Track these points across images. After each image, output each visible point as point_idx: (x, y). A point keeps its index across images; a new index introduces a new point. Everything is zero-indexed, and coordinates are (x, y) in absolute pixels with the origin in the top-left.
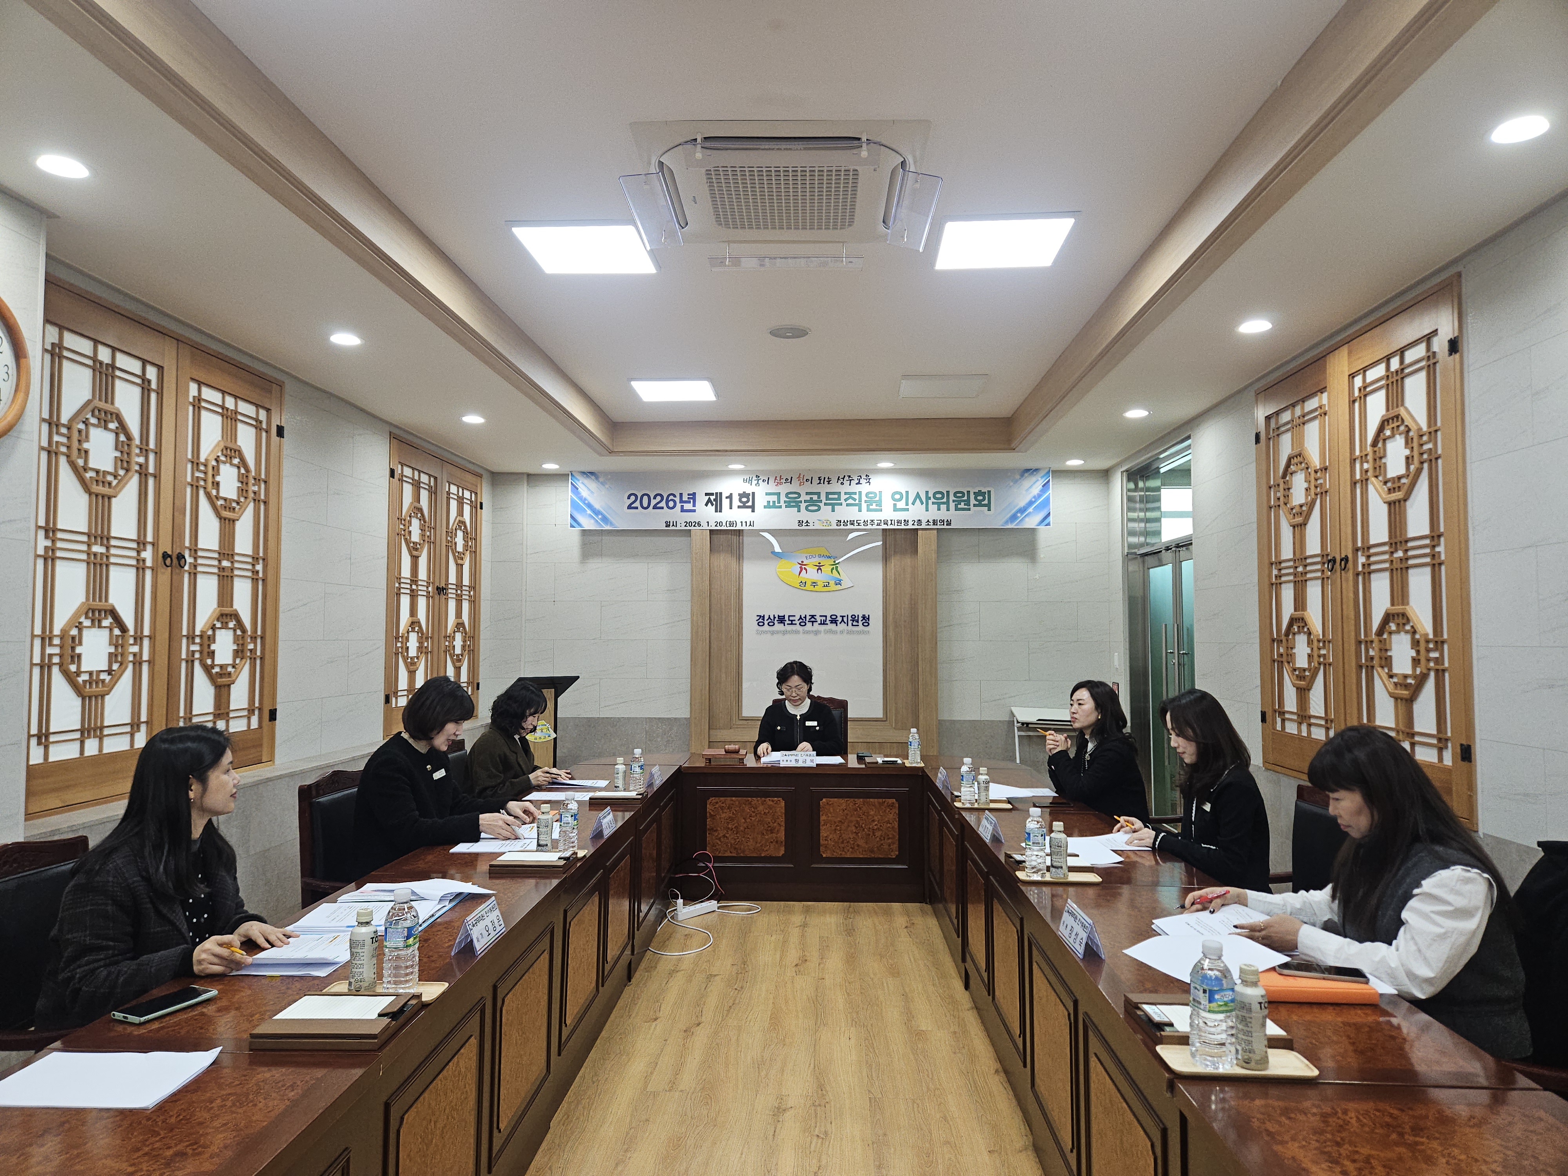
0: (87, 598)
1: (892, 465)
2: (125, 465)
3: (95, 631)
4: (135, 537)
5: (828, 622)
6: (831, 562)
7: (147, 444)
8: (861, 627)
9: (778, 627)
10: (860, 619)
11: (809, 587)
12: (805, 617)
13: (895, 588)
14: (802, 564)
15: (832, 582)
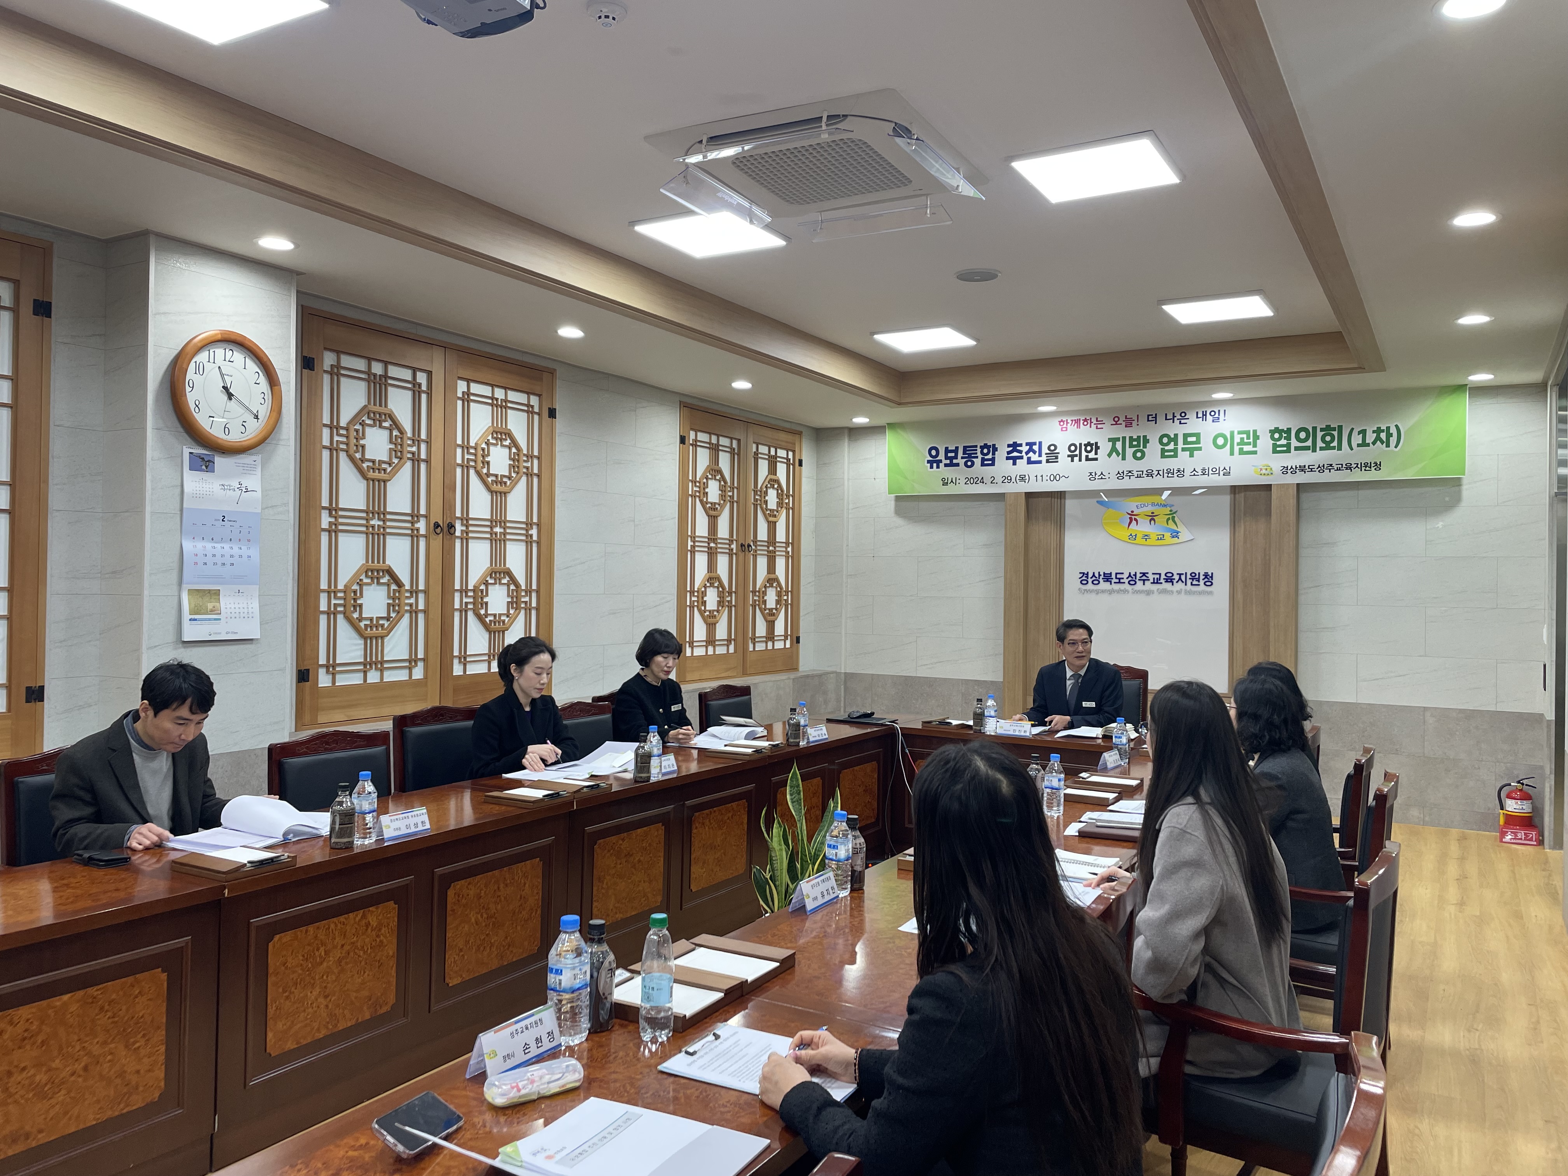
0: (367, 561)
1: (1230, 395)
2: (399, 454)
3: (374, 586)
4: (409, 511)
5: (1162, 581)
6: (1167, 510)
7: (419, 435)
8: (1203, 586)
9: (1104, 585)
11: (1139, 540)
12: (1135, 575)
13: (1245, 542)
14: (1132, 514)
15: (1167, 535)
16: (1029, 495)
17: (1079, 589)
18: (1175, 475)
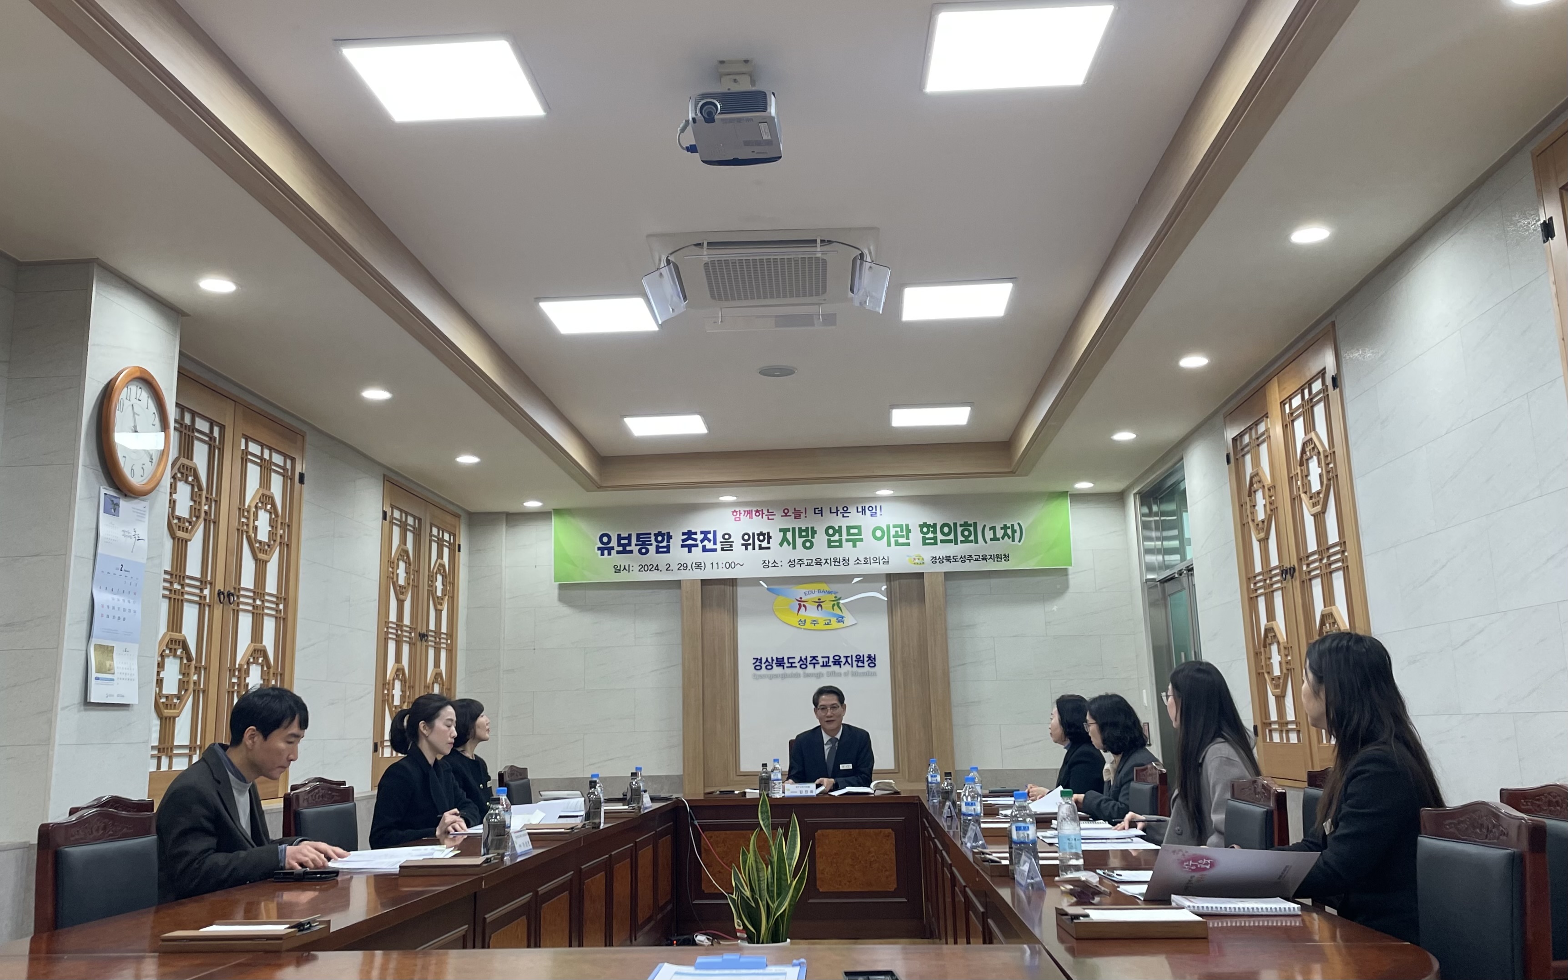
1: (891, 492)
5: (831, 663)
6: (832, 597)
8: (867, 668)
9: (777, 670)
10: (866, 659)
11: (808, 625)
12: (806, 659)
13: (902, 625)
14: (800, 600)
15: (834, 620)
16: (704, 582)
17: (755, 675)
18: (841, 563)
